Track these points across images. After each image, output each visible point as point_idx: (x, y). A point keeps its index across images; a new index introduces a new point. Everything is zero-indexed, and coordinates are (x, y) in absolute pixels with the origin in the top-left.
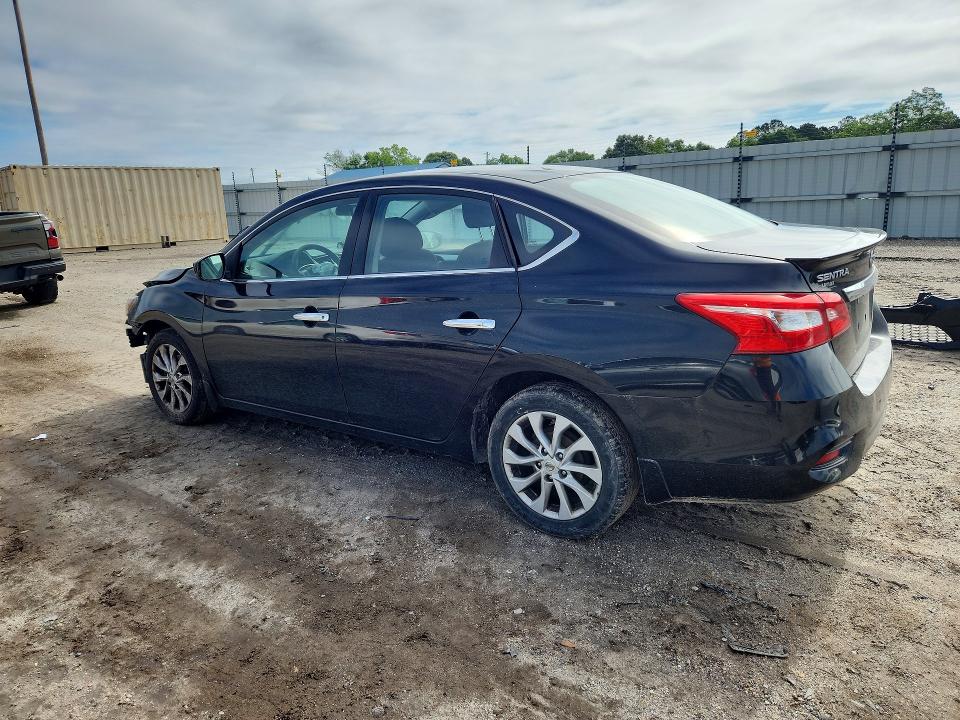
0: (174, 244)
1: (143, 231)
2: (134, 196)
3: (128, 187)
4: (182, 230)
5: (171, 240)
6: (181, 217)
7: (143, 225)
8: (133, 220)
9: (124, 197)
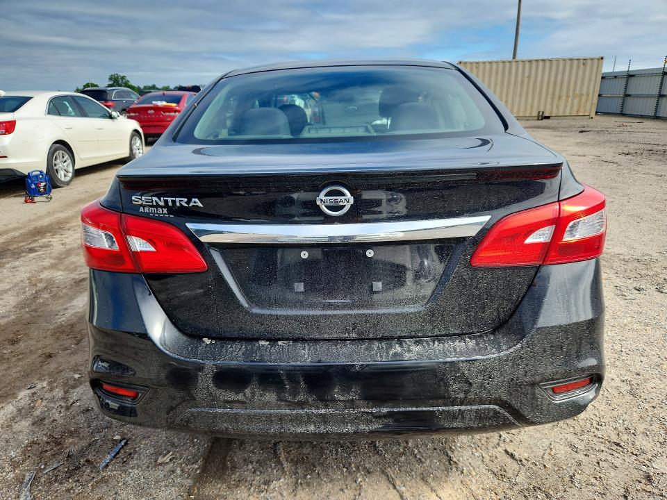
0: (548, 118)
1: (529, 107)
2: (529, 81)
3: (527, 74)
4: (558, 107)
5: (547, 115)
6: (560, 97)
7: (530, 102)
8: (523, 99)
9: (522, 81)
